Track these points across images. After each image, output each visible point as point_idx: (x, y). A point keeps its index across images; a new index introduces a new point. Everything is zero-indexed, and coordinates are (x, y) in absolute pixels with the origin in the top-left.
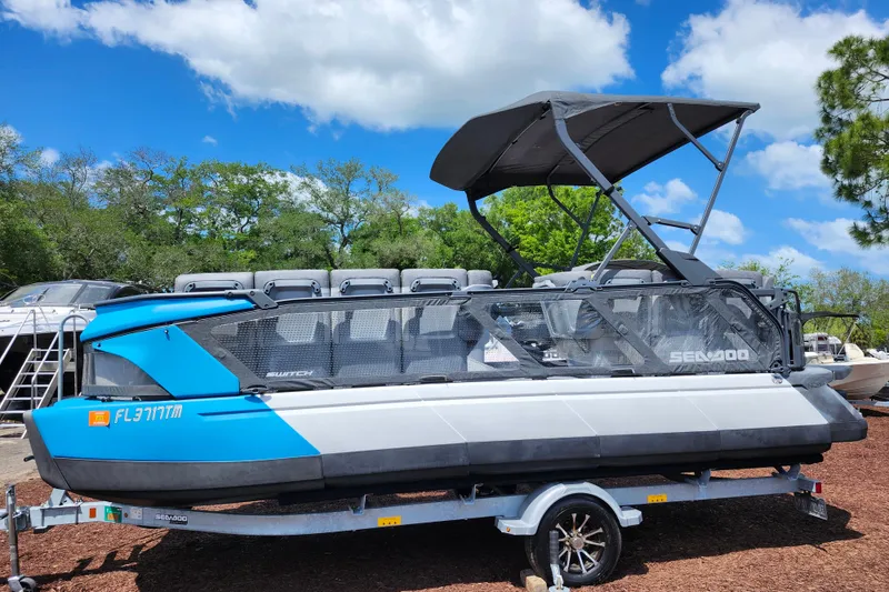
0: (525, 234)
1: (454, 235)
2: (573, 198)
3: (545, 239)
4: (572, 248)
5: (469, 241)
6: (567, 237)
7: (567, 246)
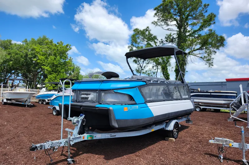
0: (40, 55)
1: (11, 51)
2: (57, 47)
3: (47, 58)
4: (56, 62)
5: (17, 54)
6: (55, 59)
7: (55, 61)
